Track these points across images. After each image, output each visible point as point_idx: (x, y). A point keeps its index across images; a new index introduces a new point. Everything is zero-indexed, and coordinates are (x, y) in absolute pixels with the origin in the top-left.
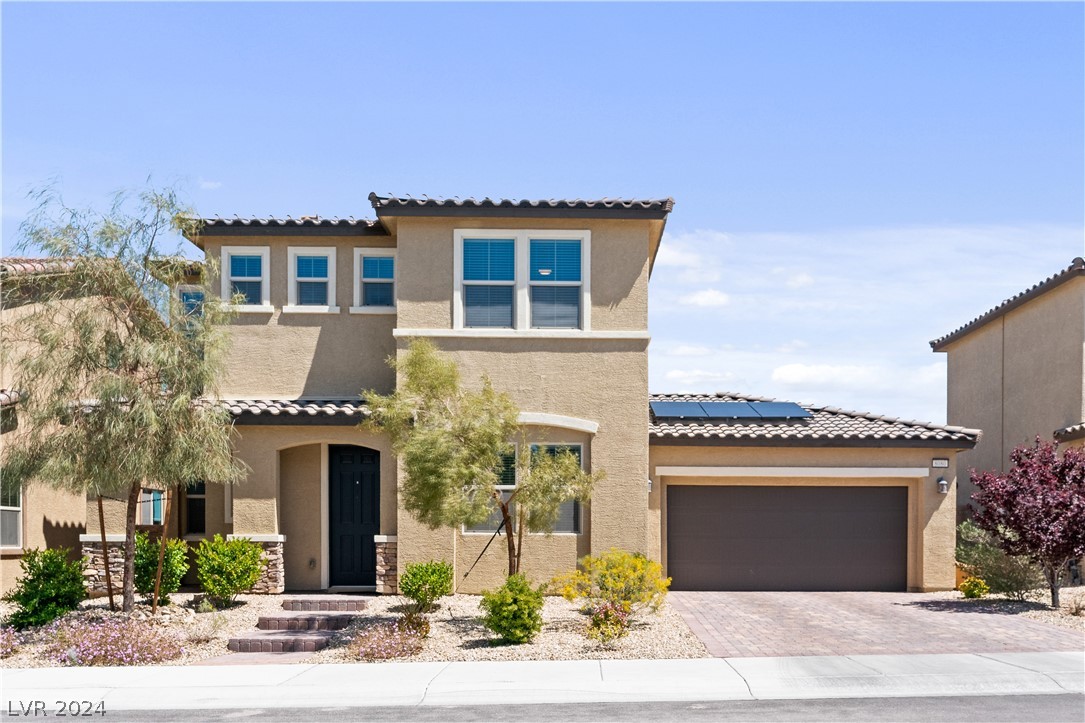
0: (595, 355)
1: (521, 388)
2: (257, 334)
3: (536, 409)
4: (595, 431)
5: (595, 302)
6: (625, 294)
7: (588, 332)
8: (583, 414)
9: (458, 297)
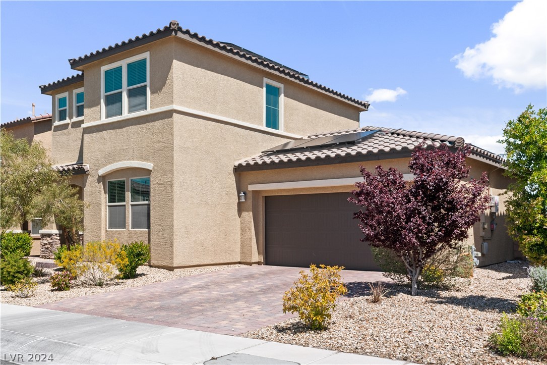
0: (152, 124)
1: (124, 148)
2: (65, 134)
3: (129, 159)
4: (151, 169)
5: (152, 92)
6: (164, 85)
7: (149, 111)
8: (147, 159)
9: (102, 102)
